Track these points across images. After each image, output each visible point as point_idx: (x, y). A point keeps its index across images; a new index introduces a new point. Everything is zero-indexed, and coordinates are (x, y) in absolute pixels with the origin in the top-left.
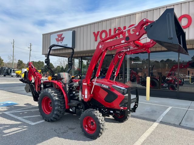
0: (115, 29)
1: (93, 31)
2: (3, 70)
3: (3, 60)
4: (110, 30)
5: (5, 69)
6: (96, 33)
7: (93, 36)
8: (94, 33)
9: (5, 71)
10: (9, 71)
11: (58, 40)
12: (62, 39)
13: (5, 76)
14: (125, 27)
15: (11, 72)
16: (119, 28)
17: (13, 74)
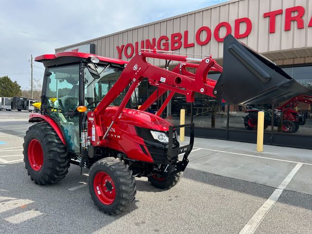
0: (143, 42)
1: (116, 45)
2: (17, 101)
3: (20, 87)
4: (137, 43)
5: (19, 101)
6: (120, 48)
7: (116, 51)
8: (118, 47)
9: (20, 103)
10: (25, 103)
13: (19, 110)
14: (154, 40)
15: (28, 105)
16: (148, 41)
17: (31, 108)
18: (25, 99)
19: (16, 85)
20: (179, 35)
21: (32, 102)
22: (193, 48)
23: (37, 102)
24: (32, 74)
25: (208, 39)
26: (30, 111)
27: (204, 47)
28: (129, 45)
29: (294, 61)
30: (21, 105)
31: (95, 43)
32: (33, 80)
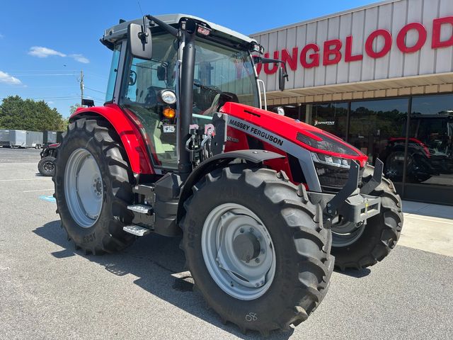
0: (276, 53)
4: (267, 55)
14: (295, 50)
20: (337, 43)
22: (360, 62)
25: (387, 48)
27: (379, 61)
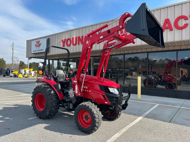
0: (76, 38)
2: (3, 70)
3: (5, 62)
4: (73, 38)
6: (64, 40)
7: (62, 43)
8: (62, 40)
9: (4, 72)
10: (8, 71)
11: (36, 46)
12: (40, 45)
13: (4, 76)
14: (82, 37)
15: (10, 73)
16: (79, 37)
17: (11, 74)
18: (8, 69)
19: (3, 60)
21: (12, 71)
23: (15, 71)
24: (13, 54)
26: (11, 76)
28: (69, 39)
29: (157, 49)
30: (5, 73)
31: (50, 37)
32: (14, 57)
